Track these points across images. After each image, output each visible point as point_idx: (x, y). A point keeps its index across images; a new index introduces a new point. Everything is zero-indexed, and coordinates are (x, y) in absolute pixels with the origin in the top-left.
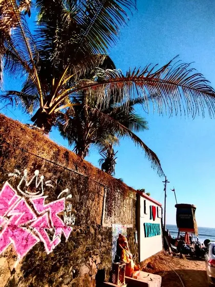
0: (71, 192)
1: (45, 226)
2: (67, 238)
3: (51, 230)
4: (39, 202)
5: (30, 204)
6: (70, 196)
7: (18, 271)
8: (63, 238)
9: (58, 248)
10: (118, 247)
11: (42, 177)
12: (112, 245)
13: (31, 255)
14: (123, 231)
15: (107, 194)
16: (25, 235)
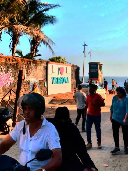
0: (12, 70)
1: (6, 80)
2: (12, 83)
3: (7, 81)
4: (3, 74)
5: (1, 75)
6: (12, 71)
7: (1, 90)
8: (11, 83)
9: (10, 86)
10: (33, 87)
11: (3, 67)
12: (30, 86)
13: (3, 87)
14: (36, 81)
15: (27, 67)
16: (1, 83)
